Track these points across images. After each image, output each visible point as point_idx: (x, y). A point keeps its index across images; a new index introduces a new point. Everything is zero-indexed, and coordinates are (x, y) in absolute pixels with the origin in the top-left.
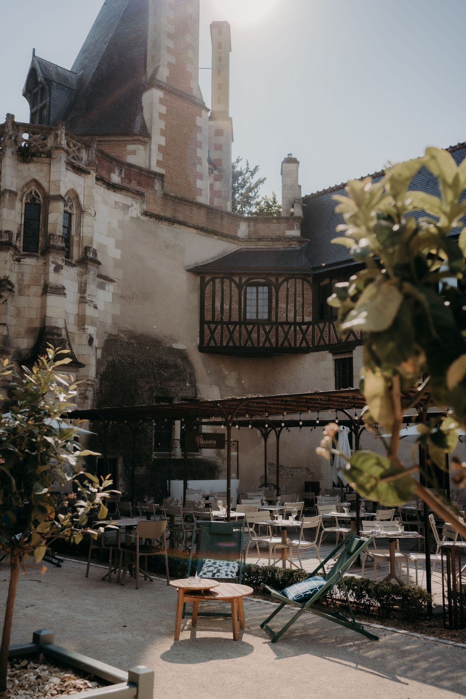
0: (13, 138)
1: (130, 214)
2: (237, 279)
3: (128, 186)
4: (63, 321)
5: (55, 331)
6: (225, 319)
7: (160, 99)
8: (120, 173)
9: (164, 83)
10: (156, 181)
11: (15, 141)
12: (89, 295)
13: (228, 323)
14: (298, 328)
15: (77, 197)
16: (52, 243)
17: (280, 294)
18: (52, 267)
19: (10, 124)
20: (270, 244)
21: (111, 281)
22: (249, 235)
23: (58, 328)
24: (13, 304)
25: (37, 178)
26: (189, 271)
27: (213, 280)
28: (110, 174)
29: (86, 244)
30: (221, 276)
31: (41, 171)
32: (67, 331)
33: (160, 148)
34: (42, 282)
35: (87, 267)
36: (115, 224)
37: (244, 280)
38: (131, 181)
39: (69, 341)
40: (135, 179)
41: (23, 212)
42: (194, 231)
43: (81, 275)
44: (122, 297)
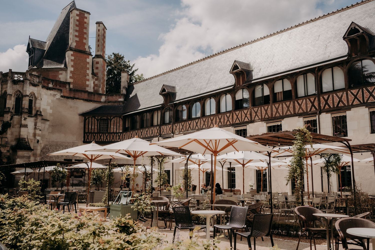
0: (11, 77)
1: (56, 97)
2: (97, 118)
3: (56, 88)
4: (26, 136)
5: (24, 139)
6: (93, 132)
7: (72, 54)
8: (53, 84)
9: (74, 48)
10: (67, 85)
11: (12, 78)
12: (38, 127)
13: (93, 133)
14: (117, 134)
15: (34, 94)
16: (23, 111)
17: (111, 122)
18: (23, 119)
19: (10, 72)
20: (113, 104)
21: (48, 121)
22: (106, 101)
23: (25, 138)
24: (10, 131)
25: (19, 90)
26: (79, 115)
27: (89, 118)
28: (48, 85)
29: (37, 109)
30: (91, 116)
31: (21, 87)
32: (28, 139)
33: (71, 72)
34: (20, 123)
35: (37, 117)
36: (50, 101)
37: (99, 118)
38: (57, 86)
39: (28, 142)
40: (58, 85)
41: (15, 100)
42: (82, 101)
43: (36, 120)
44: (52, 126)
